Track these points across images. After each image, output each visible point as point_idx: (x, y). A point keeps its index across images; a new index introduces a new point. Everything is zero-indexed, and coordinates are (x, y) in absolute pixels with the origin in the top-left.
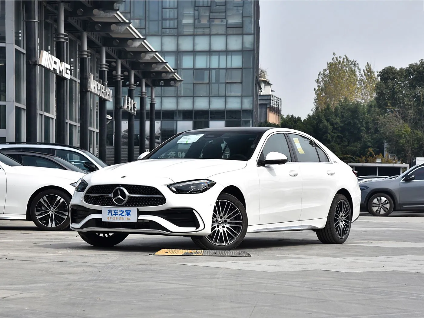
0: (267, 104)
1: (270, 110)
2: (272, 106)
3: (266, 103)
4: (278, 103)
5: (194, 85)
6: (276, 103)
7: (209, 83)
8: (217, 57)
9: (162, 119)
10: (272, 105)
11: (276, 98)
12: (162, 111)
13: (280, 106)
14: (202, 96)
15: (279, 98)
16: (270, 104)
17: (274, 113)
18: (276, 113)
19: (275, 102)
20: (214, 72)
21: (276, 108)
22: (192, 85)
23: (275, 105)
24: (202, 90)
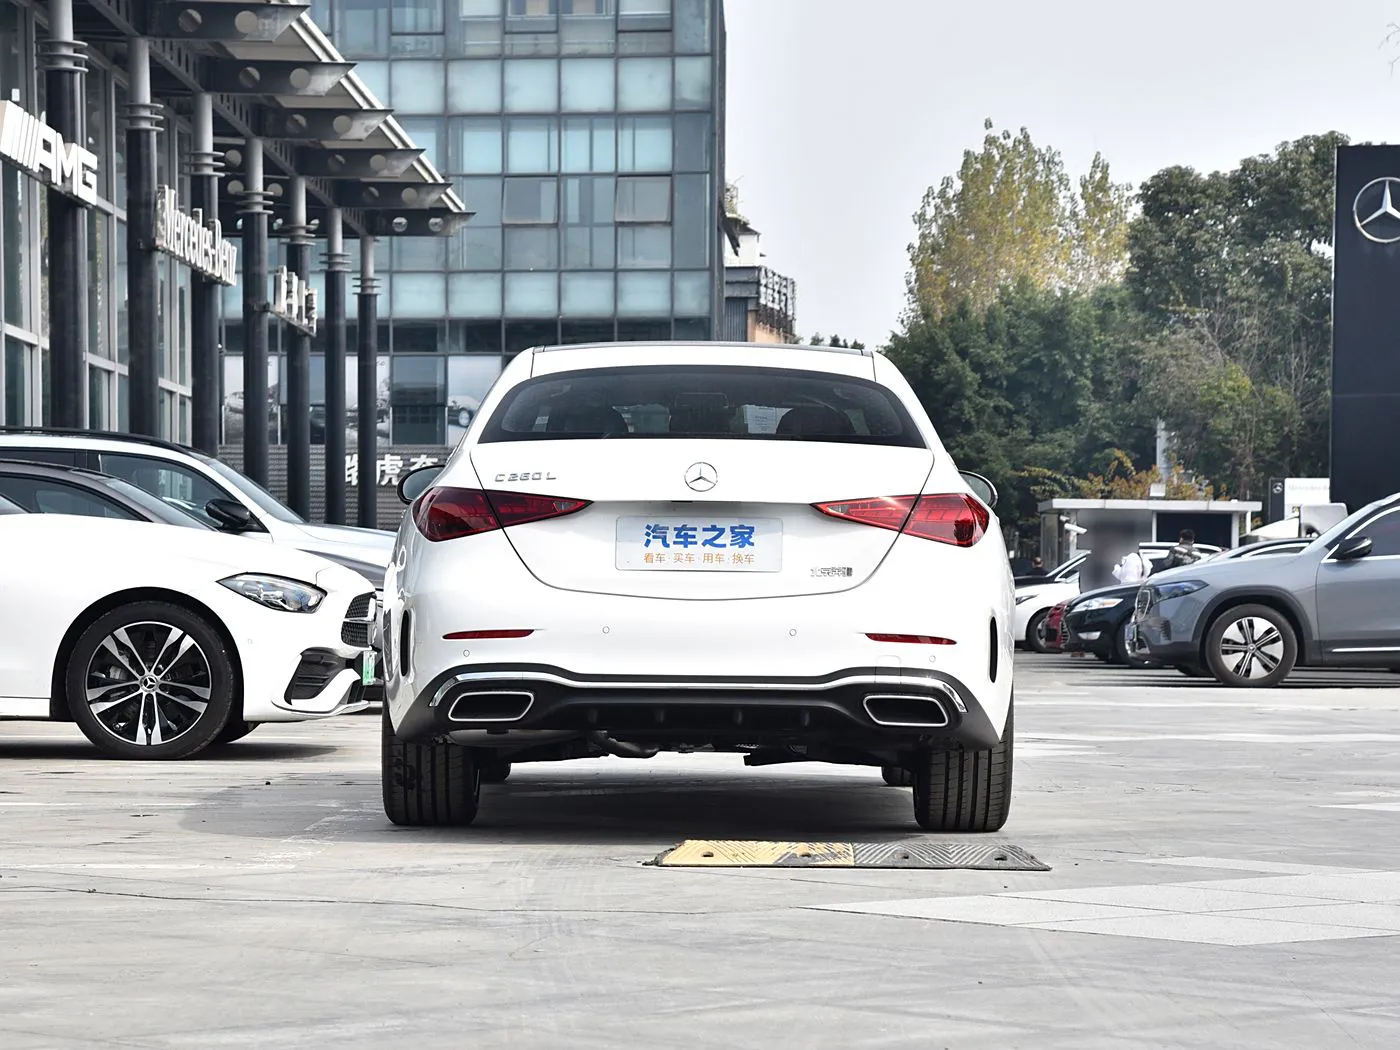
0: (745, 300)
1: (758, 321)
2: (766, 306)
3: (744, 295)
4: (785, 294)
5: (507, 230)
6: (776, 295)
7: (556, 225)
8: (584, 135)
9: (395, 350)
10: (763, 301)
11: (776, 279)
12: (394, 321)
13: (790, 307)
14: (533, 271)
15: (789, 277)
16: (758, 298)
17: (771, 331)
18: (779, 329)
19: (774, 290)
20: (573, 186)
21: (778, 311)
22: (499, 231)
23: (773, 301)
24: (534, 248)
